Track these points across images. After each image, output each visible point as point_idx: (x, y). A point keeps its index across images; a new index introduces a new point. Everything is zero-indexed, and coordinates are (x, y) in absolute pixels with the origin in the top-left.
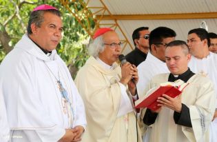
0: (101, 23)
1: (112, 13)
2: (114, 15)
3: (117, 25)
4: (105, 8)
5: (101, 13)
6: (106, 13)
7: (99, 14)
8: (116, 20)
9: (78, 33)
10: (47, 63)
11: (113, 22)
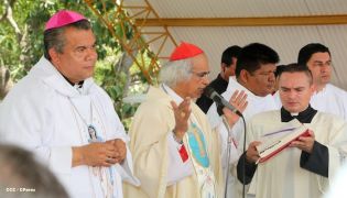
0: (143, 31)
1: (161, 17)
2: (163, 19)
3: (168, 34)
4: (150, 8)
5: (144, 16)
6: (152, 16)
7: (140, 17)
8: (166, 26)
9: (104, 46)
10: (73, 100)
11: (162, 29)
